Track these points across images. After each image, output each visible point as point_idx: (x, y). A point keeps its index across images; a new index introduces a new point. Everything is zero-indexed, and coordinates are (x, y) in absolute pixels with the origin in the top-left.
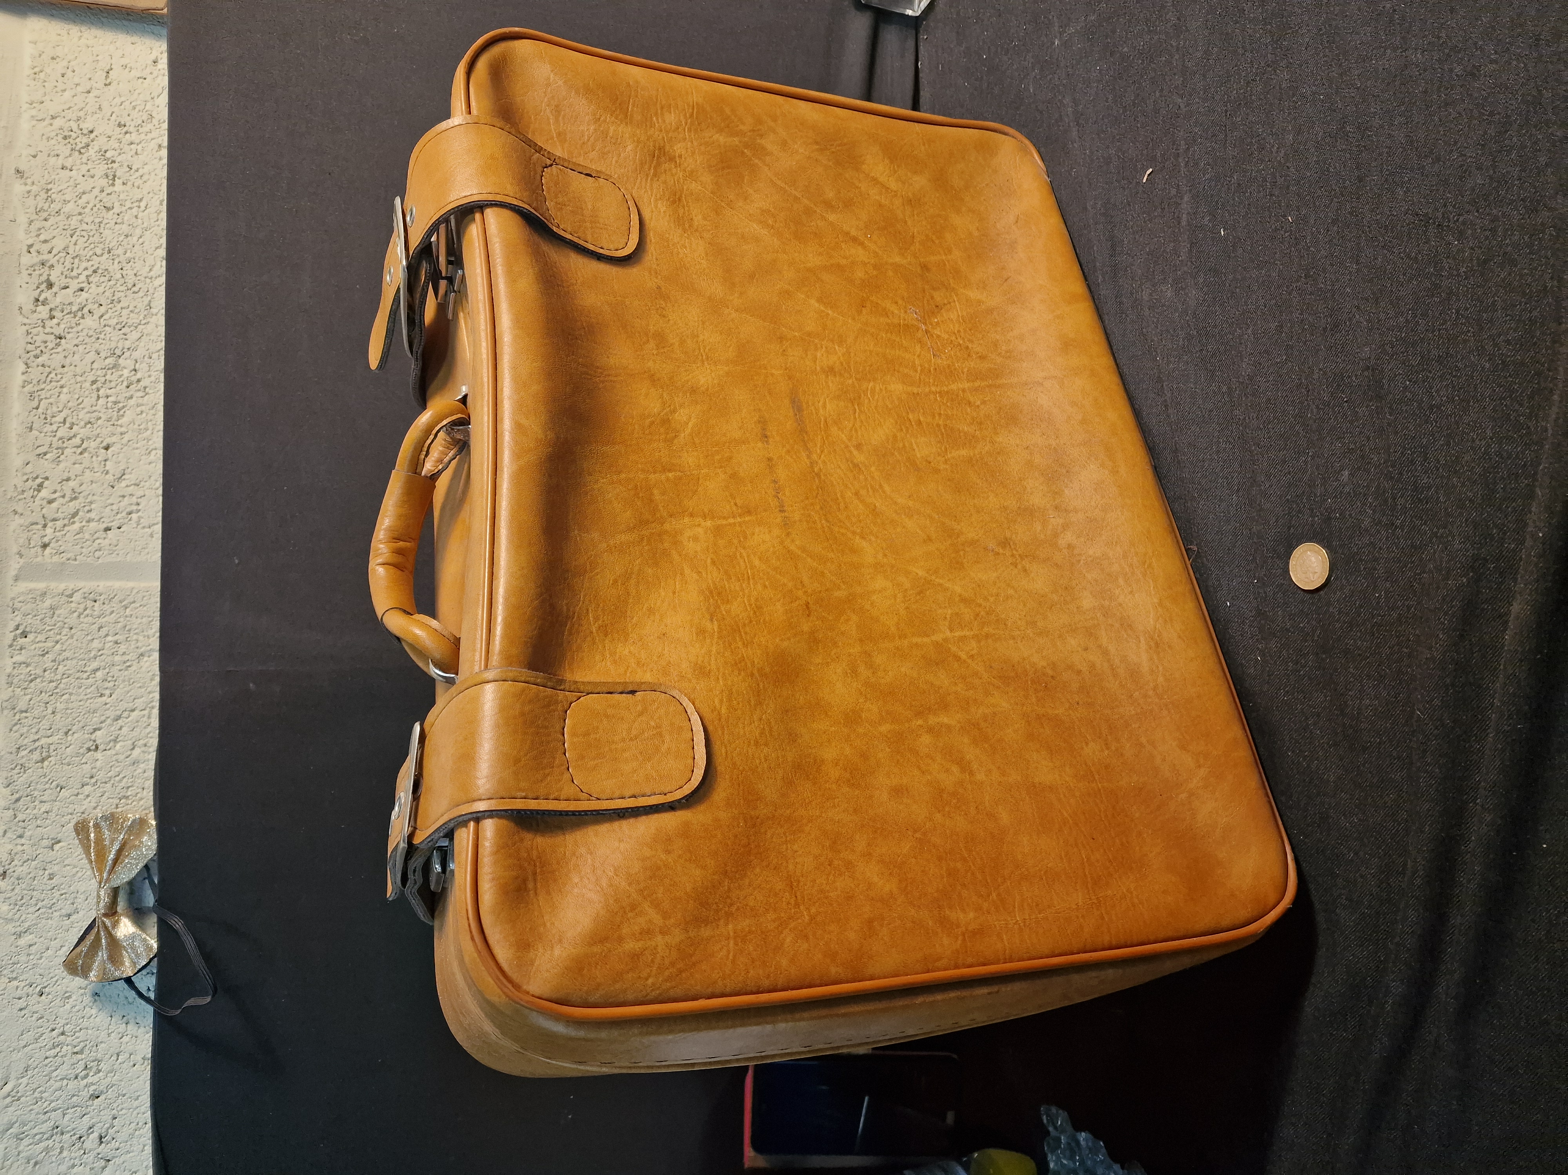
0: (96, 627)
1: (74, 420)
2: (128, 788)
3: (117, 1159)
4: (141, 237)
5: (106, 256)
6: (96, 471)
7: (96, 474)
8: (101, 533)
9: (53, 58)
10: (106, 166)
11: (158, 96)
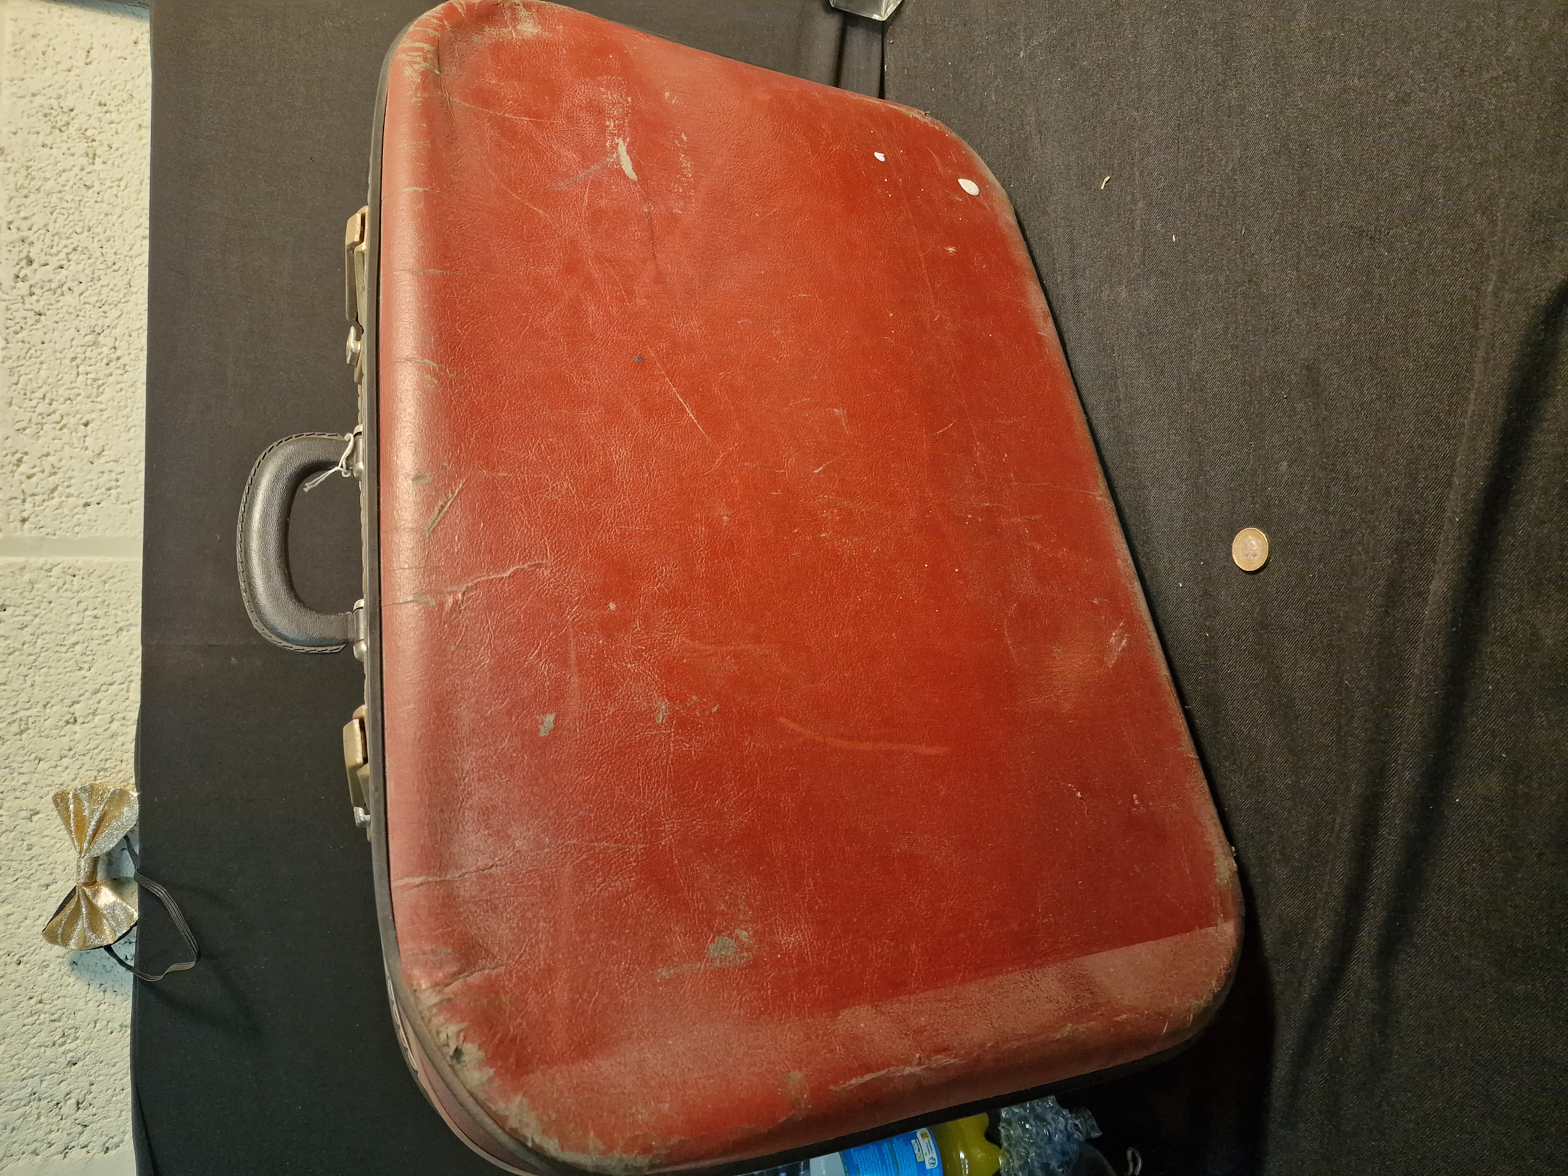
0: (75, 601)
1: (54, 397)
2: (107, 760)
3: (94, 1125)
4: (120, 216)
5: (86, 234)
6: (75, 446)
7: (76, 450)
8: (81, 508)
9: (34, 36)
10: (86, 145)
11: (139, 76)
